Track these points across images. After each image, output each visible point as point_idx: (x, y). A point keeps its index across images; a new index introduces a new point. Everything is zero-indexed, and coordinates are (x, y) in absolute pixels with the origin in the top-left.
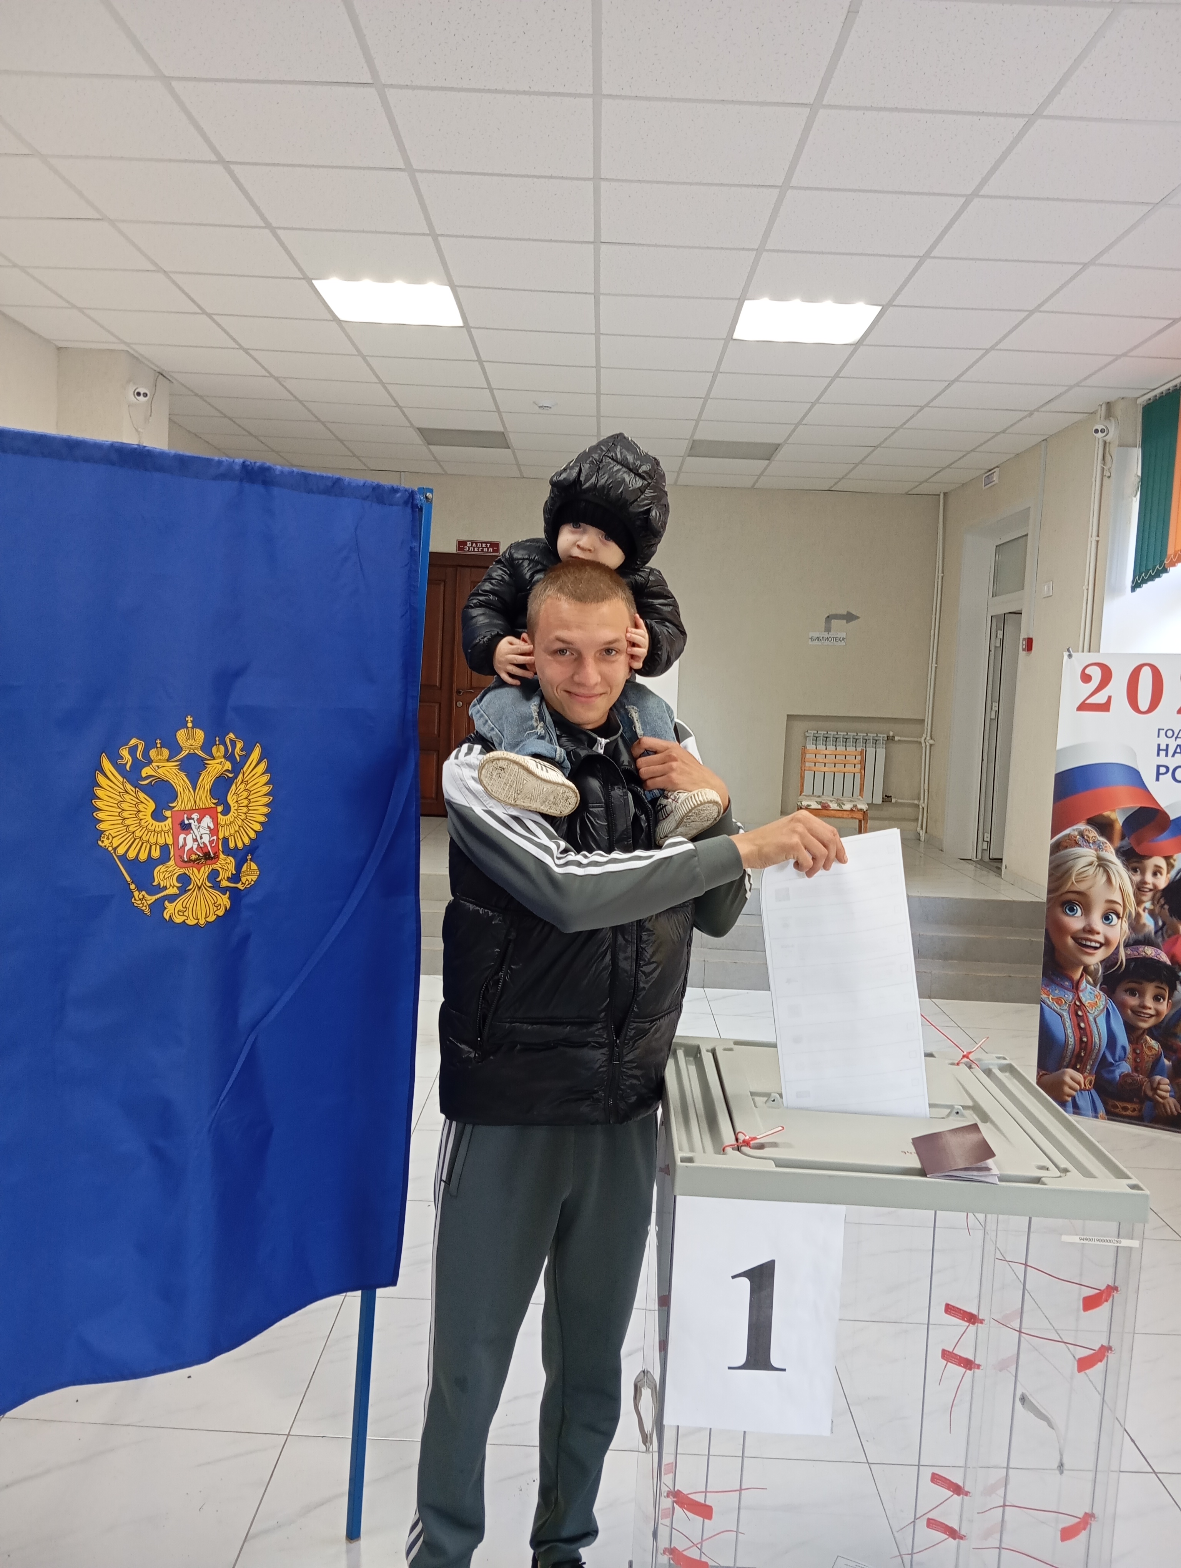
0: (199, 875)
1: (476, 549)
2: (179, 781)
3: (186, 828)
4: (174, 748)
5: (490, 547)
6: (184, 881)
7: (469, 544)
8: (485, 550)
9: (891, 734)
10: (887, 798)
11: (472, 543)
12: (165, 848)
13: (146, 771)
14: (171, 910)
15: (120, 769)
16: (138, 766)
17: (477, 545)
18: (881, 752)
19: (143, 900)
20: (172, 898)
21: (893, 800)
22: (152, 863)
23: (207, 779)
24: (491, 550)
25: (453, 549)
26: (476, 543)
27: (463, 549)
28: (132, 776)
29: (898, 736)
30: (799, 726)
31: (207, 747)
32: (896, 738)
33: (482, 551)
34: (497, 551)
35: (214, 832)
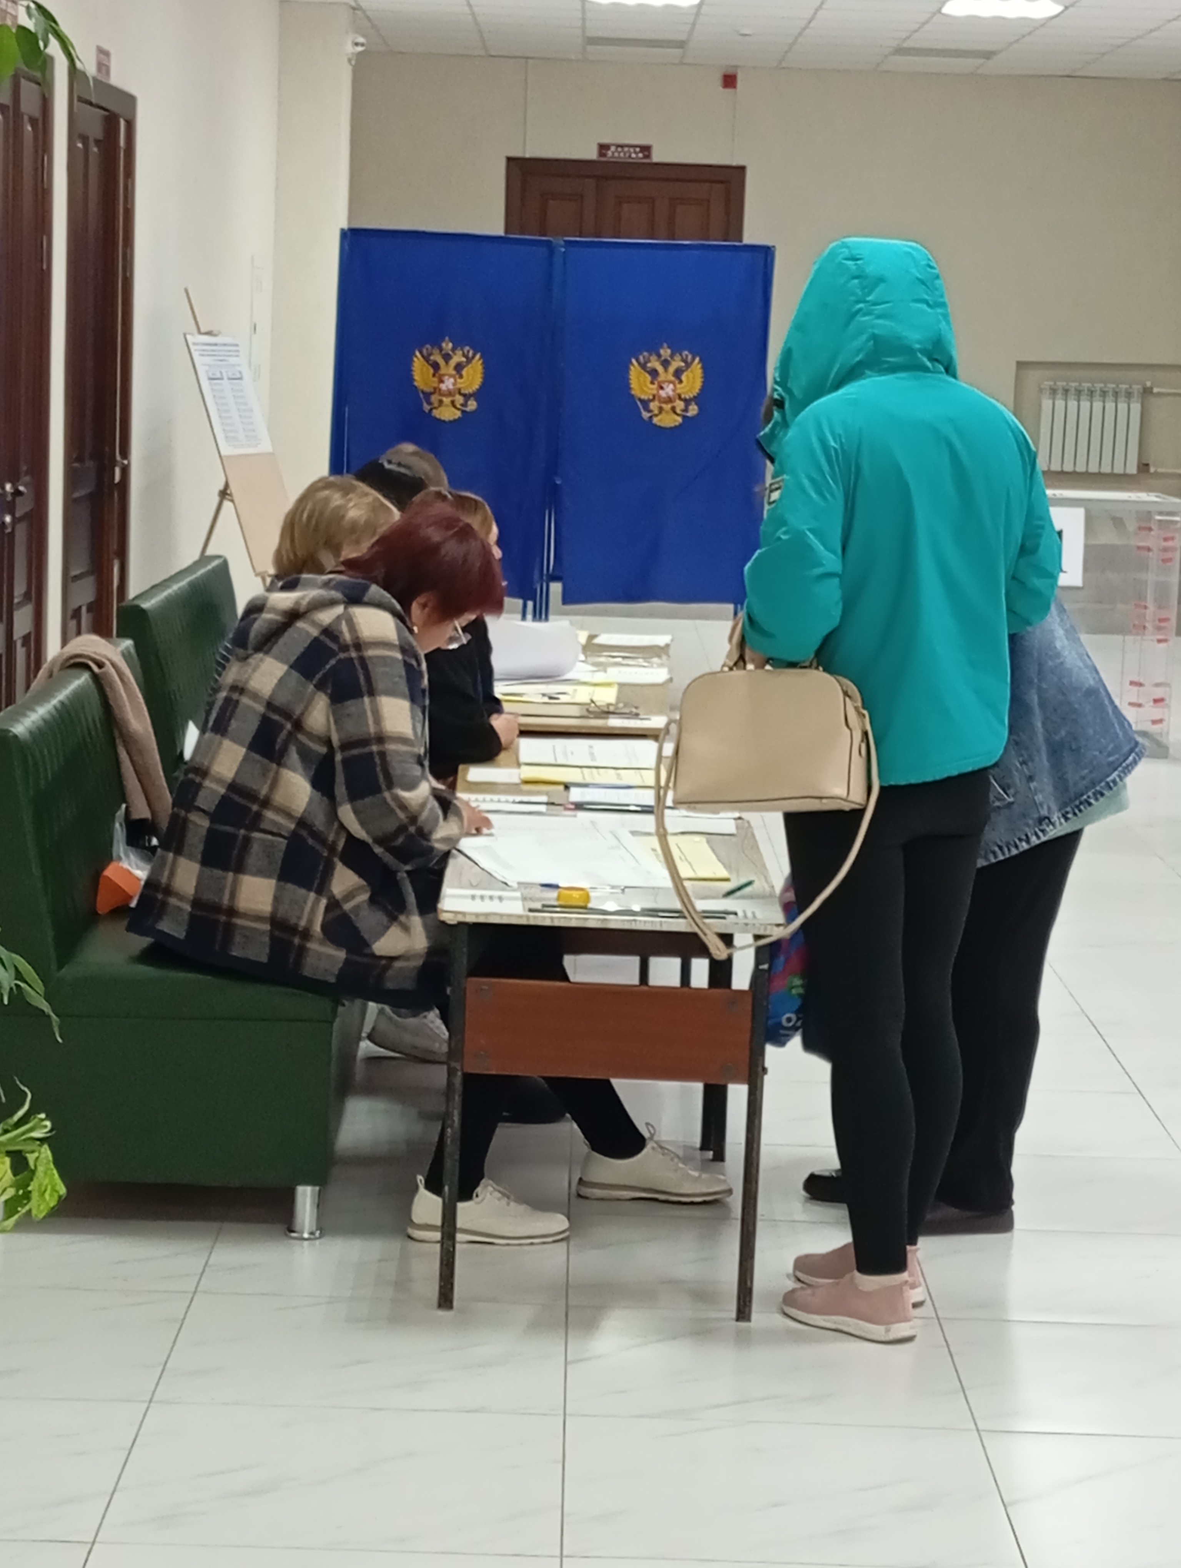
0: (667, 407)
1: (622, 155)
2: (660, 369)
3: (662, 388)
4: (659, 356)
5: (641, 151)
6: (661, 409)
7: (613, 148)
8: (633, 155)
9: (1148, 384)
10: (1144, 467)
11: (618, 146)
12: (654, 396)
13: (649, 365)
14: (655, 420)
15: (639, 363)
16: (646, 363)
17: (623, 150)
18: (1136, 407)
19: (645, 415)
20: (656, 415)
21: (1152, 470)
22: (650, 401)
23: (671, 369)
24: (641, 155)
25: (592, 154)
26: (622, 146)
27: (604, 155)
28: (643, 366)
29: (1158, 386)
30: (1033, 376)
31: (672, 356)
32: (1155, 390)
33: (630, 157)
34: (648, 156)
35: (674, 391)
